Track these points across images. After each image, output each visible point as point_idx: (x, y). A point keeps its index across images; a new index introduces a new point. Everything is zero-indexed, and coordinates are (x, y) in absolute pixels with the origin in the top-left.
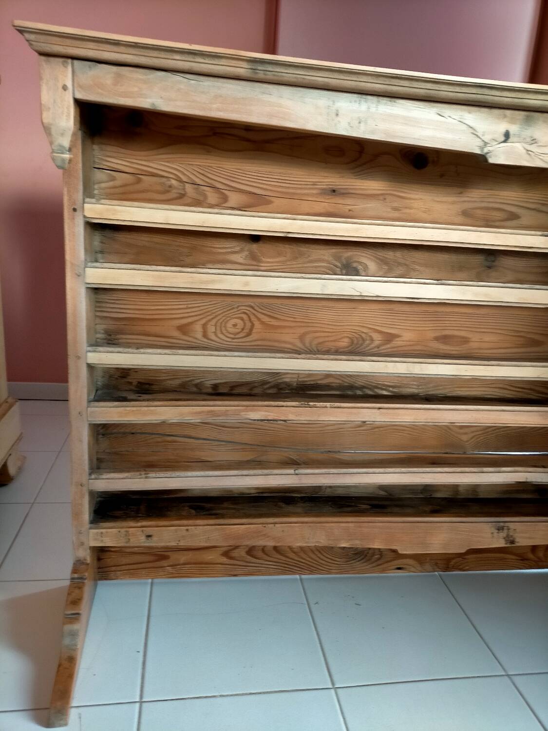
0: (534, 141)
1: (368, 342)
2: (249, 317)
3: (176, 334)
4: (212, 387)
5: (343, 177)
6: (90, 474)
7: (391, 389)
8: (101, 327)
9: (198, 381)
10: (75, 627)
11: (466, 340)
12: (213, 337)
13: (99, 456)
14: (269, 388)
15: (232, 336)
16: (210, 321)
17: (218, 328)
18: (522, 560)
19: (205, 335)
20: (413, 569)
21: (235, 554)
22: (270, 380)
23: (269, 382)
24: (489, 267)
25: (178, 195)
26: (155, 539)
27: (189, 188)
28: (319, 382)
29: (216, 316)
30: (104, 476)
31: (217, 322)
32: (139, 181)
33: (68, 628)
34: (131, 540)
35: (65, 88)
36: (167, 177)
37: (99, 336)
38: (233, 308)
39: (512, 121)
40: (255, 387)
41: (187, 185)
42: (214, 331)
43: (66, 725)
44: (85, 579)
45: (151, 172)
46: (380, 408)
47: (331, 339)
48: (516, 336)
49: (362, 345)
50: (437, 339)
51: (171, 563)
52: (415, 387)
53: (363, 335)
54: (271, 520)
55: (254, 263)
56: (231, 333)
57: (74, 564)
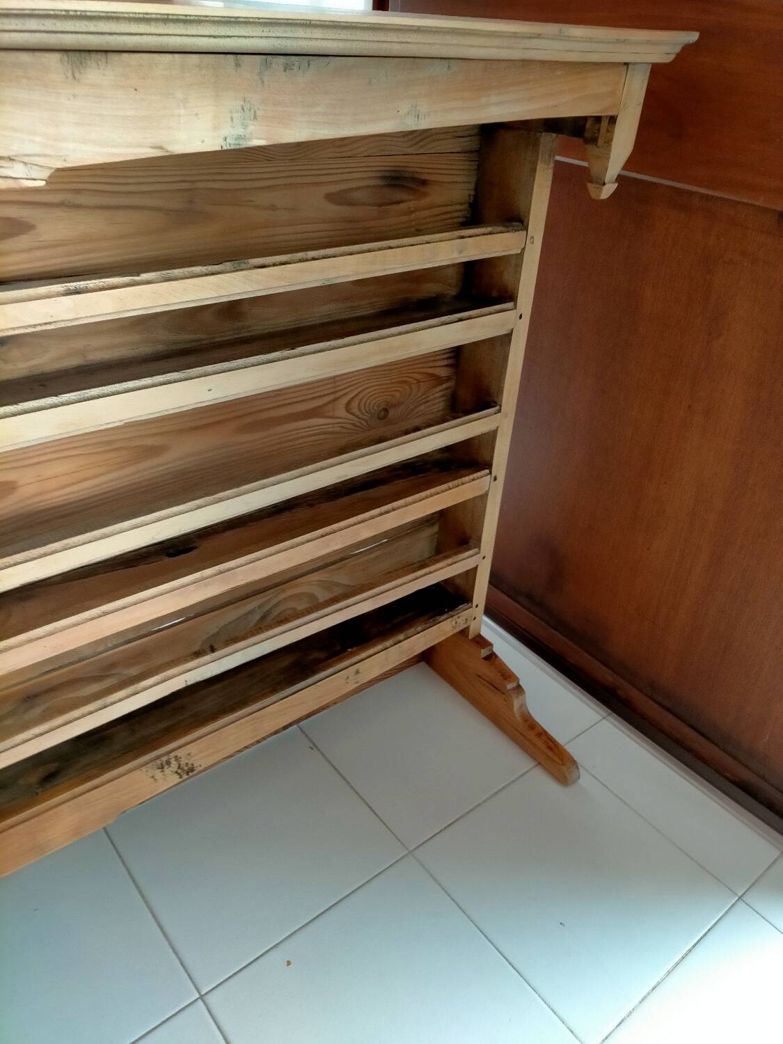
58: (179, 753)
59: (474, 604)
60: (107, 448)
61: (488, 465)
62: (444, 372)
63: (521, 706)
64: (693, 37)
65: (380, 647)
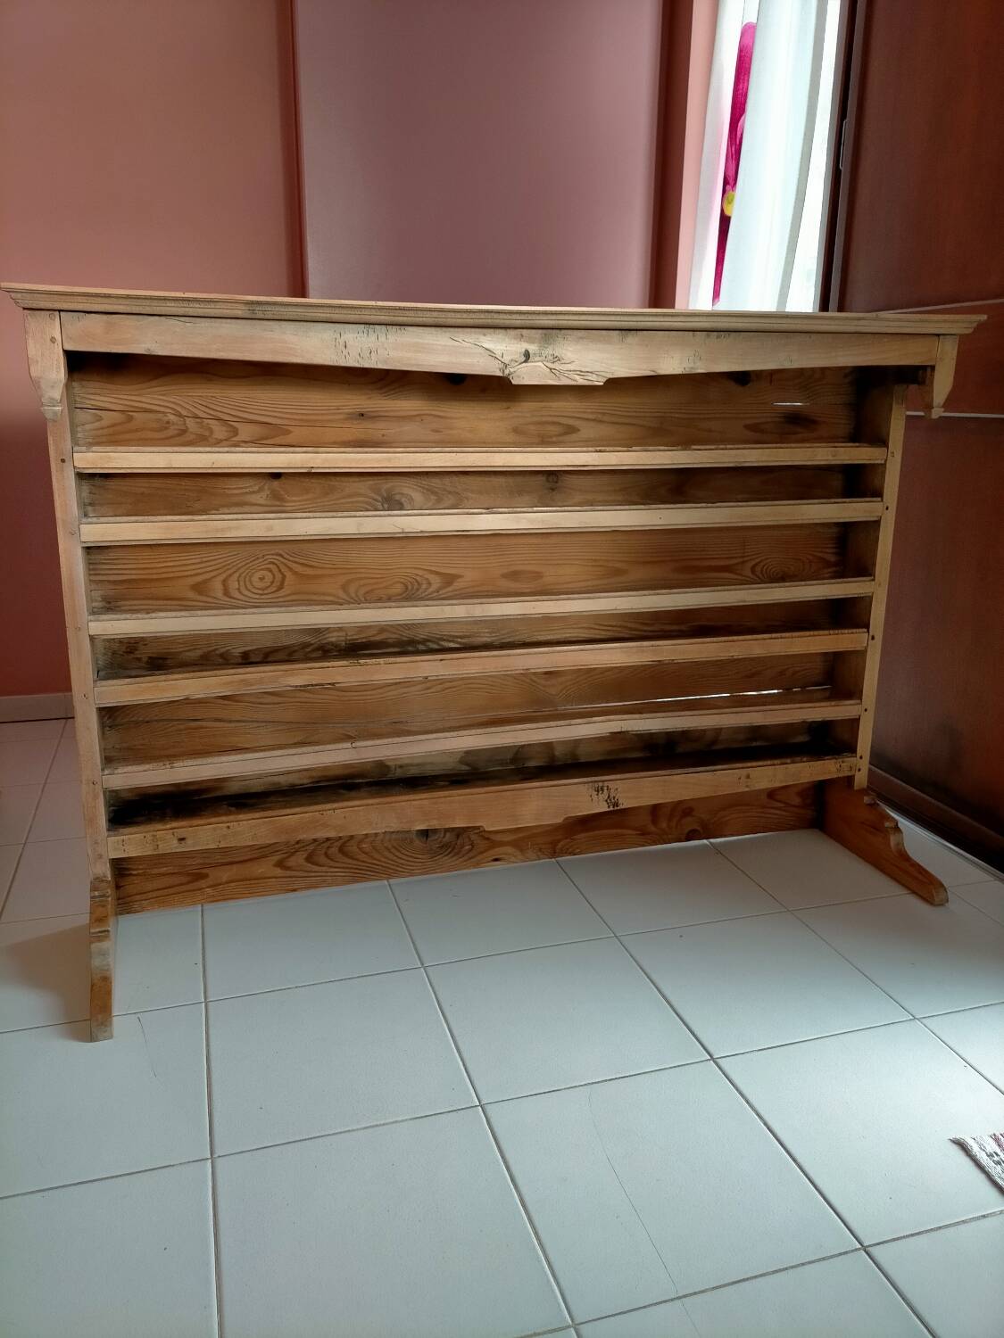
0: (556, 359)
1: (424, 586)
2: (278, 567)
3: (191, 594)
4: (242, 657)
5: (370, 398)
6: (103, 770)
7: (459, 640)
8: (97, 594)
9: (224, 650)
10: (105, 945)
11: (538, 575)
12: (237, 595)
13: (107, 754)
14: (313, 650)
15: (260, 592)
16: (230, 575)
17: (242, 583)
18: (643, 834)
19: (226, 593)
20: (513, 859)
21: (292, 862)
22: (313, 642)
23: (312, 644)
24: (553, 490)
25: (176, 432)
26: (189, 842)
27: (190, 423)
28: (372, 639)
29: (239, 568)
30: (120, 771)
31: (240, 576)
32: (130, 419)
33: (95, 946)
34: (160, 846)
35: (53, 340)
36: (163, 412)
37: (95, 604)
38: (258, 558)
39: (531, 341)
40: (295, 651)
41: (188, 420)
42: (237, 586)
43: (111, 1037)
44: (108, 897)
45: (142, 408)
46: (441, 660)
47: (381, 586)
48: (593, 566)
49: (418, 590)
50: (504, 576)
51: (211, 883)
52: (487, 635)
53: (418, 578)
54: (329, 806)
55: (278, 503)
56: (258, 589)
57: (91, 883)
58: (611, 785)
59: (858, 756)
60: (594, 564)
61: (867, 626)
62: (832, 559)
63: (898, 844)
64: (984, 317)
65: (769, 762)
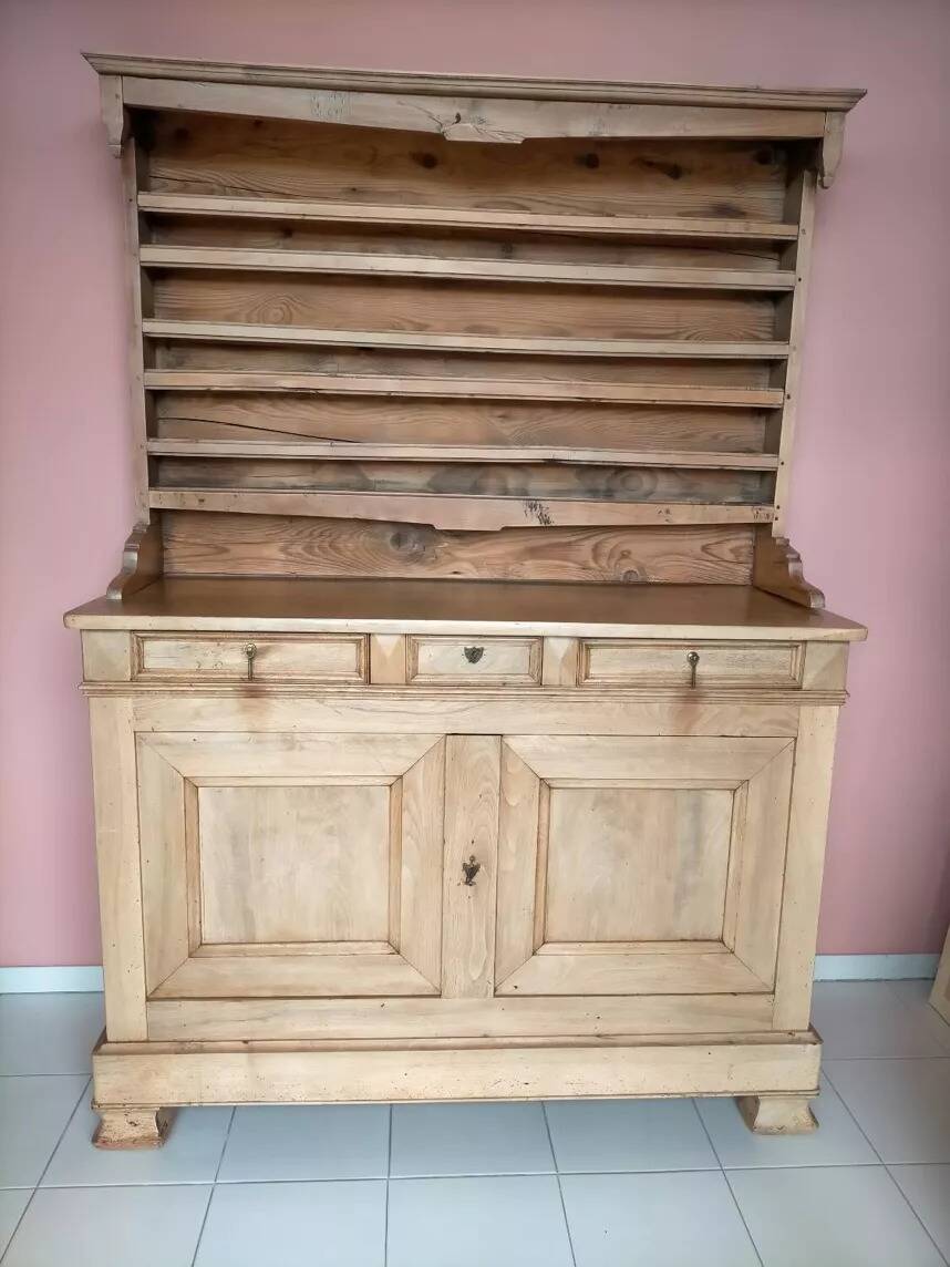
0: (482, 121)
2: (288, 307)
5: (360, 177)
6: (146, 441)
11: (495, 331)
16: (253, 311)
17: (261, 318)
21: (293, 549)
26: (206, 502)
27: (229, 191)
29: (258, 306)
32: (187, 186)
35: (117, 96)
38: (273, 299)
39: (461, 107)
41: (227, 188)
42: (257, 320)
45: (197, 179)
50: (466, 330)
58: (543, 504)
59: (776, 505)
61: (783, 386)
